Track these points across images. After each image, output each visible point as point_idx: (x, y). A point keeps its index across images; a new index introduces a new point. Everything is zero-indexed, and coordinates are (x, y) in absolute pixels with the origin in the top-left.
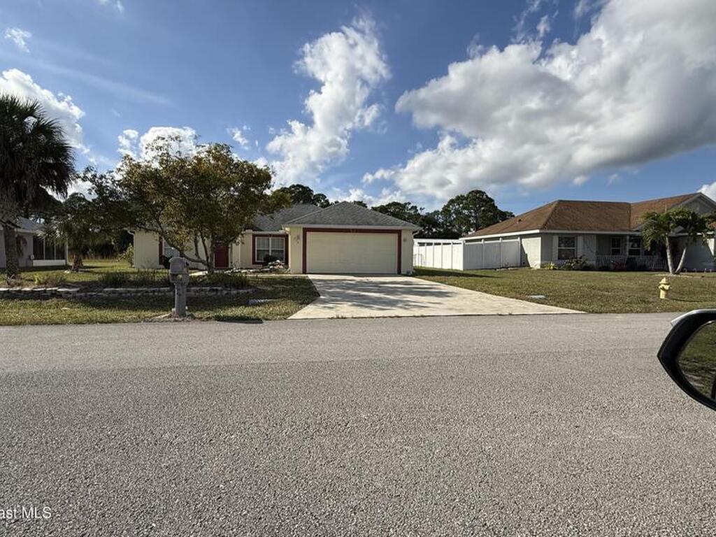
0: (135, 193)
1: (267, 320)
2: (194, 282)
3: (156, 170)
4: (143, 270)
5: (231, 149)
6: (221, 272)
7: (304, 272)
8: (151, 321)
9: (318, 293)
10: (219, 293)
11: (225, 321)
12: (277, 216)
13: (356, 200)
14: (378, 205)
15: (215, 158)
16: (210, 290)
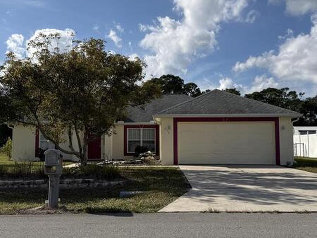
0: (15, 88)
1: (138, 212)
2: (68, 174)
3: (36, 66)
4: (19, 163)
5: (104, 44)
6: (93, 163)
7: (176, 163)
8: (26, 213)
9: (189, 184)
10: (91, 185)
11: (96, 213)
12: (148, 106)
13: (228, 88)
14: (251, 93)
15: (89, 53)
16: (83, 182)
